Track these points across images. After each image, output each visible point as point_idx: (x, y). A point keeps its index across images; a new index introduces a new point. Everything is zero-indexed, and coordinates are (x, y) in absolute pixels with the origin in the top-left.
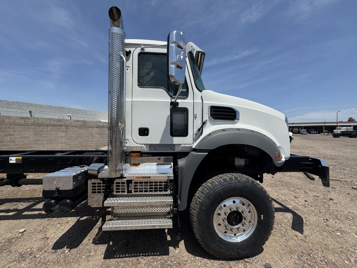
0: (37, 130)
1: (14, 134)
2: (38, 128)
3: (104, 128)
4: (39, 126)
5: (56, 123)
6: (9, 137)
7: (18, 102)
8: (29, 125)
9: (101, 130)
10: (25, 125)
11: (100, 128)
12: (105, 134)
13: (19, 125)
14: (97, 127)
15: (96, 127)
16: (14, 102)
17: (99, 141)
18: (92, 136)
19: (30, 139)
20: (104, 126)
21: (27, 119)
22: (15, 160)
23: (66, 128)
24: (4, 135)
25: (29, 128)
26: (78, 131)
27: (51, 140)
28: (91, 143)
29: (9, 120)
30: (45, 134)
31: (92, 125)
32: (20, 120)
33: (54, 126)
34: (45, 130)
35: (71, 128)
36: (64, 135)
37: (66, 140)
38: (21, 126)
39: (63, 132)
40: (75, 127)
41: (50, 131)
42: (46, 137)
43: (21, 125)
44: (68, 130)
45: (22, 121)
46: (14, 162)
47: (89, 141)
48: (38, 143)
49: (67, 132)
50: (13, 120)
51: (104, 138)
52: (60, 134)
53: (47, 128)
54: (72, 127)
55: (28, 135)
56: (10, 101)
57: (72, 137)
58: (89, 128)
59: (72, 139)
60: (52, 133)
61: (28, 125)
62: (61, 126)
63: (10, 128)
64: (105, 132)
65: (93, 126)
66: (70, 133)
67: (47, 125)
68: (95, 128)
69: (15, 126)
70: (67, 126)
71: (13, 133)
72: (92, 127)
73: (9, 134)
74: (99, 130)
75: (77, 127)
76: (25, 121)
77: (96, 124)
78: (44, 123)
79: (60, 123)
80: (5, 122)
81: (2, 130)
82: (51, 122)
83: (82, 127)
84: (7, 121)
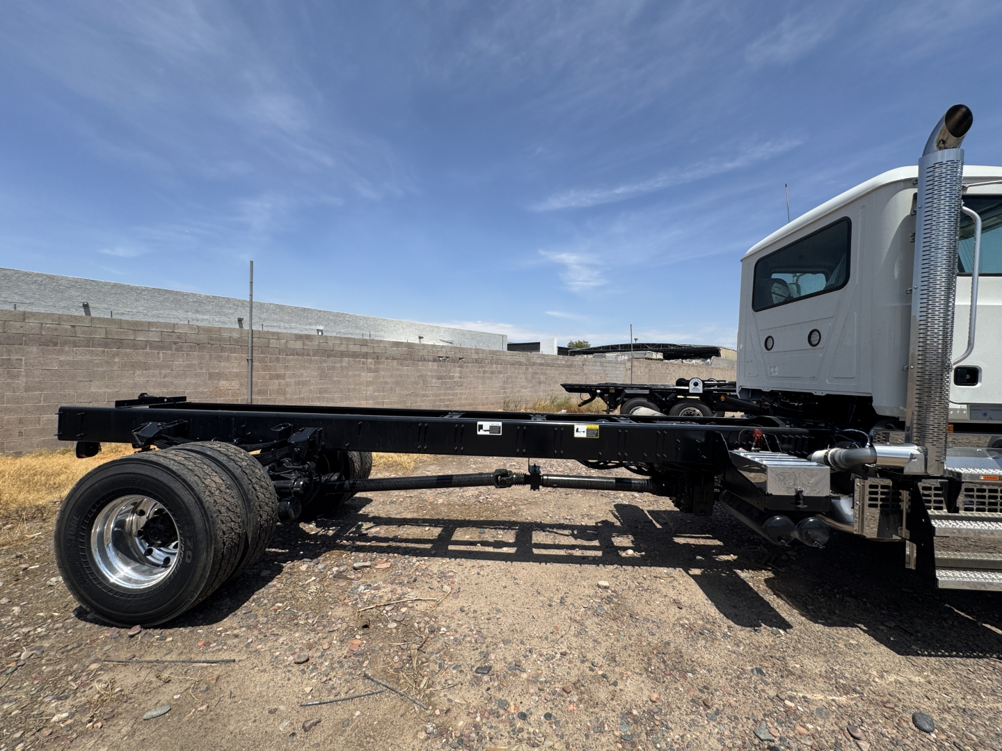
0: (325, 365)
1: (285, 374)
2: (325, 361)
3: (448, 361)
4: (329, 356)
5: (356, 348)
6: (277, 382)
7: (216, 297)
8: (311, 353)
9: (442, 366)
10: (303, 355)
11: (440, 361)
12: (450, 379)
13: (295, 353)
14: (434, 360)
15: (432, 359)
16: (208, 297)
17: (437, 396)
18: (424, 383)
19: (312, 387)
20: (447, 357)
21: (307, 339)
22: (586, 432)
23: (375, 362)
24: (267, 377)
25: (311, 361)
26: (398, 369)
27: (349, 391)
28: (423, 401)
29: (278, 341)
30: (337, 377)
31: (424, 353)
32: (295, 341)
33: (355, 355)
34: (338, 365)
35: (384, 362)
36: (371, 379)
37: (374, 391)
38: (297, 357)
39: (370, 370)
40: (394, 359)
41: (346, 368)
42: (339, 382)
43: (297, 354)
44: (381, 366)
45: (298, 345)
46: (584, 435)
47: (417, 395)
48: (324, 398)
49: (376, 371)
50: (283, 341)
51: (447, 388)
52: (367, 377)
53: (341, 362)
54: (387, 358)
55: (308, 377)
56: (200, 296)
57: (386, 383)
58: (418, 361)
59: (385, 389)
60: (350, 373)
61: (309, 355)
62: (366, 355)
63: (279, 361)
64: (449, 373)
65: (426, 357)
66: (383, 373)
67: (343, 354)
68: (430, 363)
69: (287, 355)
70: (377, 357)
71: (282, 372)
72: (425, 360)
73: (277, 375)
74: (438, 366)
75: (395, 359)
76: (304, 344)
77: (433, 352)
78: (337, 348)
79: (364, 350)
80: (271, 346)
81: (266, 366)
82: (349, 346)
83: (405, 359)
84: (273, 343)
